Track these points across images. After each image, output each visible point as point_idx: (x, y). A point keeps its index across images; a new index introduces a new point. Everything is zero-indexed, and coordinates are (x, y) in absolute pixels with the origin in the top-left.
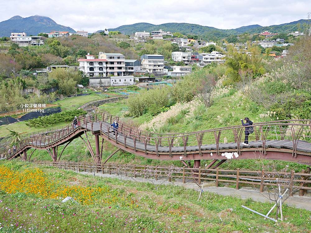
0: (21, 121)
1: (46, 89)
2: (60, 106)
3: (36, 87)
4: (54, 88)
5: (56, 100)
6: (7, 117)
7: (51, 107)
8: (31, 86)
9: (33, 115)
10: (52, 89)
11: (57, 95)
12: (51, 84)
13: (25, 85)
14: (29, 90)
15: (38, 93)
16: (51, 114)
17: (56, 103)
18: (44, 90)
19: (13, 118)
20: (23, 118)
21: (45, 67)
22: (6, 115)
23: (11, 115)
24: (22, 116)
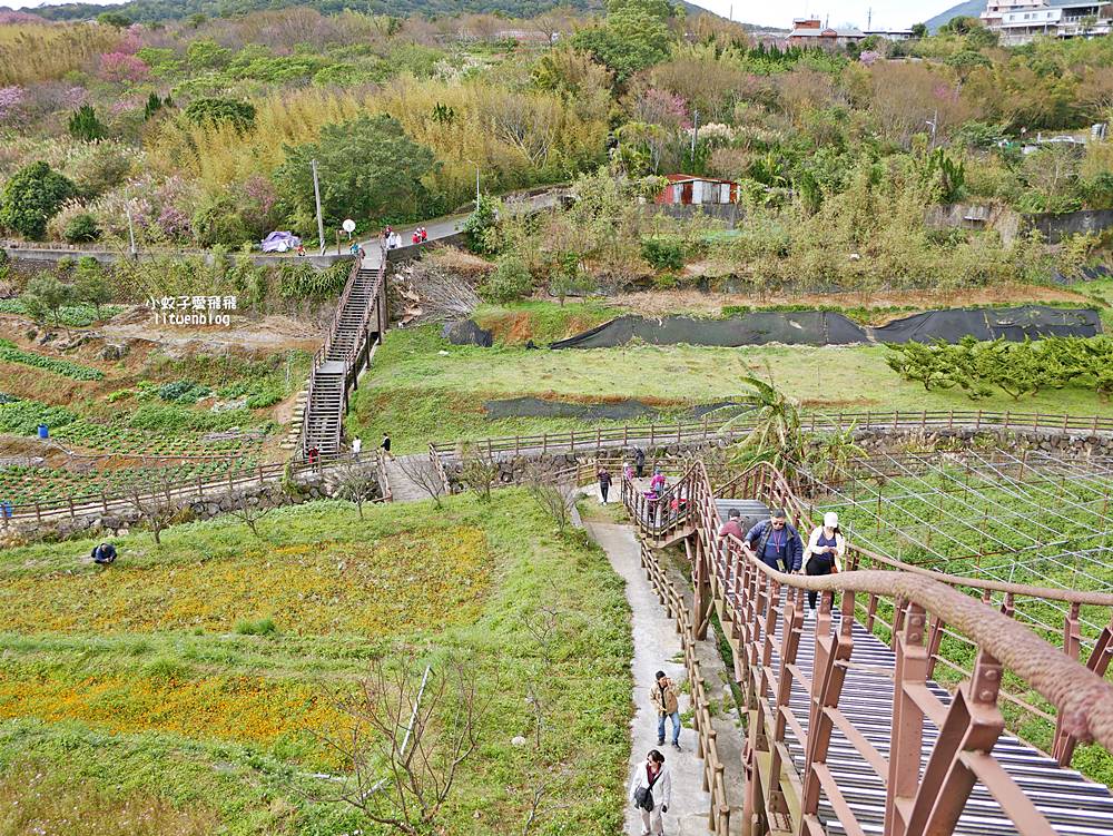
0: (879, 341)
1: (1051, 216)
2: (1099, 305)
3: (1008, 198)
4: (1097, 214)
5: (1093, 276)
6: (825, 312)
7: (1048, 301)
8: (988, 192)
9: (947, 323)
10: (1087, 221)
11: (1105, 252)
12: (1083, 193)
13: (961, 188)
14: (972, 210)
15: (1008, 225)
16: (1034, 337)
17: (1085, 289)
18: (1043, 216)
19: (850, 323)
20: (891, 332)
21: (1086, 124)
22: (828, 303)
23: (849, 303)
24: (892, 317)
